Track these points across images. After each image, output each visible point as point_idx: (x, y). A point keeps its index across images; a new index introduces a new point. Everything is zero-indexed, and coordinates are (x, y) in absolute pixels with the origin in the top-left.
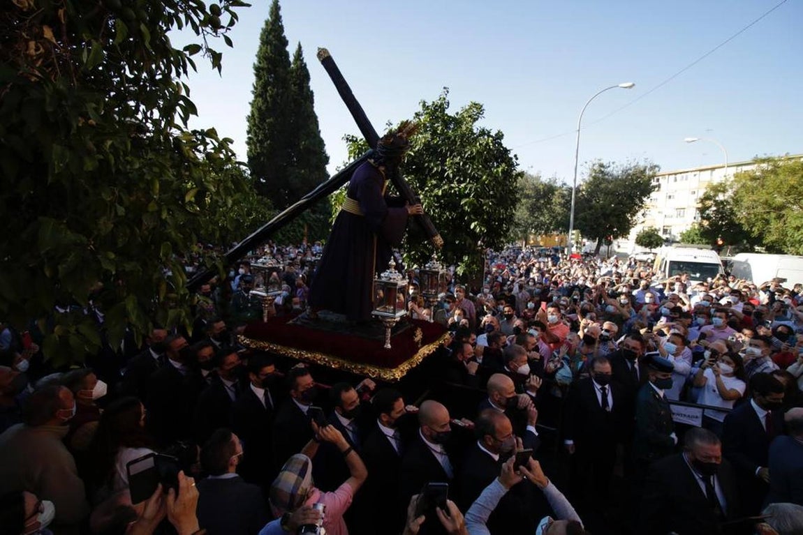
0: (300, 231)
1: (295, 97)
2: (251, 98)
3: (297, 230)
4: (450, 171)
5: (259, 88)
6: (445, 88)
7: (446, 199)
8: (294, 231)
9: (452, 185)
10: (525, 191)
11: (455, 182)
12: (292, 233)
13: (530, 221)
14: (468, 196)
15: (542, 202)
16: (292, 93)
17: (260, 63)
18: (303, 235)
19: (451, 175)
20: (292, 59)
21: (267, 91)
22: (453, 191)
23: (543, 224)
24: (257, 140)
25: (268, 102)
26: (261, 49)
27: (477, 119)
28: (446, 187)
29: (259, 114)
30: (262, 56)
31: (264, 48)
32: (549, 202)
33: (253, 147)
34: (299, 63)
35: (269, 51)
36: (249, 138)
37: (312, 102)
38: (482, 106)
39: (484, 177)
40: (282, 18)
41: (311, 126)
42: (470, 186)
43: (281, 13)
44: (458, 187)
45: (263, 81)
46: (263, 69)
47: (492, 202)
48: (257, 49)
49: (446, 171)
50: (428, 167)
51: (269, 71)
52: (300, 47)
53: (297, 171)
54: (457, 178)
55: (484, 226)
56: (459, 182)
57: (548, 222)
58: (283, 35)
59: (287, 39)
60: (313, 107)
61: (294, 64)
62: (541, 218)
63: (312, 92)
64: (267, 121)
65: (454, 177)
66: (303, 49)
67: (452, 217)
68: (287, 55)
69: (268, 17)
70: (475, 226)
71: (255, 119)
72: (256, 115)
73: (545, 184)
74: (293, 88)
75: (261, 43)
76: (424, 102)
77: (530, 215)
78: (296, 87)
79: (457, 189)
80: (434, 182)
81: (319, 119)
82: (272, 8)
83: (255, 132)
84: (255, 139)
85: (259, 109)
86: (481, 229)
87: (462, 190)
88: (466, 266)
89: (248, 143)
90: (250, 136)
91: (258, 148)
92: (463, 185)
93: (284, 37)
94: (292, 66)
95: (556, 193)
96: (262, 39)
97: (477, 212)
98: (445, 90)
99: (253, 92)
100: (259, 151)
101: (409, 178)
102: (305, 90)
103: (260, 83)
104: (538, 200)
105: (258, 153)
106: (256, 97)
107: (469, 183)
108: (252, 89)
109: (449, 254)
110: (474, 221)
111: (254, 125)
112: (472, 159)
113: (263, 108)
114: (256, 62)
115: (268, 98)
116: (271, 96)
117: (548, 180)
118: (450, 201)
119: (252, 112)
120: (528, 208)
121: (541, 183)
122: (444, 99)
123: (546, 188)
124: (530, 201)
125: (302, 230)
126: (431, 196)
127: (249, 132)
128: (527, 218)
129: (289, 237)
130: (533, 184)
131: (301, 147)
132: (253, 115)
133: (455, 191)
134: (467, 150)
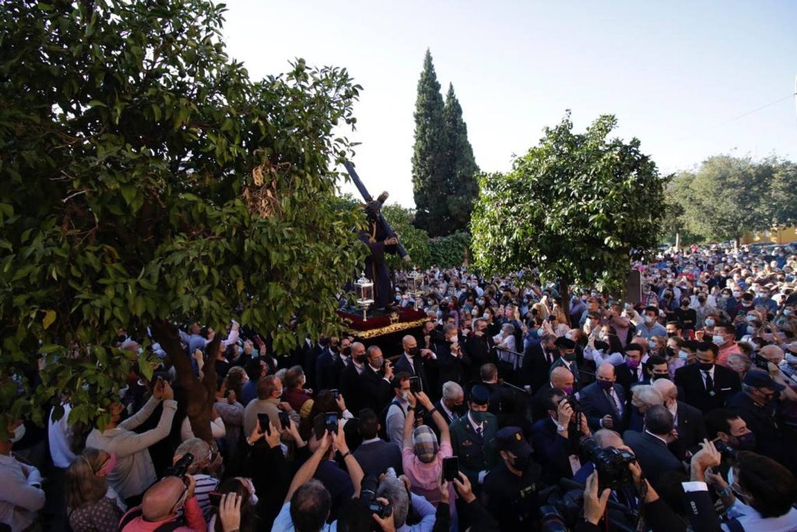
0: (460, 254)
1: (450, 132)
2: (414, 141)
3: (458, 253)
4: (576, 191)
5: (419, 132)
6: (567, 110)
7: (575, 217)
8: (455, 254)
9: (580, 203)
10: (727, 179)
11: (583, 200)
12: (453, 257)
13: (739, 216)
14: (597, 212)
15: (756, 189)
16: (448, 129)
17: (419, 110)
18: (463, 257)
19: (577, 195)
20: (445, 99)
21: (425, 133)
22: (581, 209)
23: (761, 217)
24: (420, 177)
25: (427, 142)
26: (418, 97)
27: (610, 130)
28: (573, 206)
29: (420, 154)
30: (421, 105)
31: (421, 97)
32: (766, 188)
33: (417, 183)
34: (451, 100)
35: (425, 98)
36: (414, 177)
37: (465, 133)
38: (614, 117)
39: (611, 192)
40: (434, 67)
41: (466, 156)
42: (598, 202)
43: (433, 63)
44: (586, 205)
45: (421, 125)
46: (421, 115)
47: (623, 215)
48: (416, 99)
49: (571, 191)
50: (553, 188)
51: (426, 116)
52: (451, 87)
53: (456, 198)
54: (585, 196)
55: (618, 240)
56: (587, 199)
57: (767, 213)
58: (436, 81)
59: (440, 83)
60: (466, 137)
61: (447, 103)
62: (757, 210)
63: (465, 124)
64: (427, 159)
65: (581, 196)
66: (454, 88)
67: (586, 234)
68: (440, 97)
69: (422, 70)
70: (609, 241)
71: (417, 160)
72: (418, 156)
73: (760, 166)
74: (447, 124)
75: (419, 94)
76: (548, 128)
77: (739, 208)
78: (451, 123)
79: (585, 207)
80: (560, 203)
81: (472, 147)
82: (425, 61)
83: (418, 171)
84: (418, 177)
85: (420, 150)
86: (615, 244)
87: (590, 207)
88: (606, 282)
89: (414, 181)
90: (414, 174)
91: (421, 184)
92: (591, 202)
93: (437, 83)
94: (446, 105)
95: (776, 175)
96: (419, 90)
97: (609, 227)
98: (568, 112)
99: (415, 137)
100: (422, 186)
101: (535, 202)
102: (458, 123)
103: (420, 128)
104: (749, 188)
105: (422, 188)
106: (417, 140)
107: (598, 199)
108: (414, 134)
109: (587, 271)
110: (608, 236)
111: (417, 165)
112: (597, 176)
113: (423, 148)
114: (416, 111)
115: (427, 140)
116: (428, 137)
117: (764, 161)
118: (579, 219)
119: (415, 153)
120: (734, 200)
121: (752, 167)
122: (567, 121)
123: (760, 172)
124: (737, 191)
125: (462, 252)
126: (557, 217)
127: (413, 172)
128: (734, 212)
129: (450, 261)
130: (740, 169)
131: (458, 176)
132: (416, 156)
133: (583, 209)
134: (592, 167)
